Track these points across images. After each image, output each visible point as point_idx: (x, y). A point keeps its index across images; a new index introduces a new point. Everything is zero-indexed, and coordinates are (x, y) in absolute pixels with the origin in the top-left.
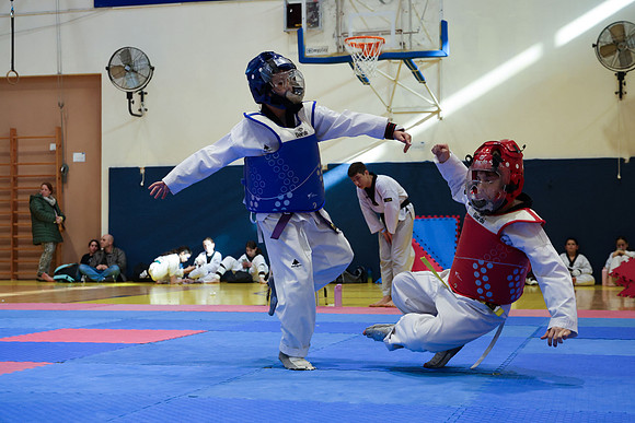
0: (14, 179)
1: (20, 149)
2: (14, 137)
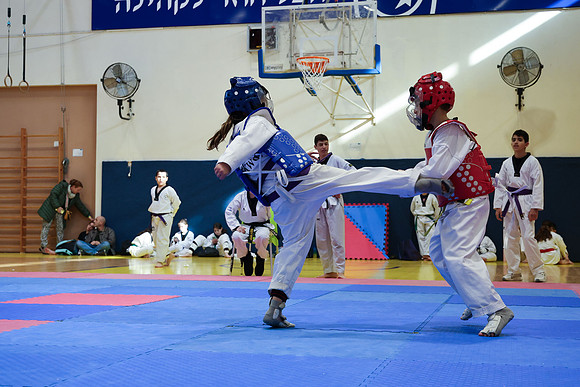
0: (24, 170)
1: (29, 145)
2: (25, 136)
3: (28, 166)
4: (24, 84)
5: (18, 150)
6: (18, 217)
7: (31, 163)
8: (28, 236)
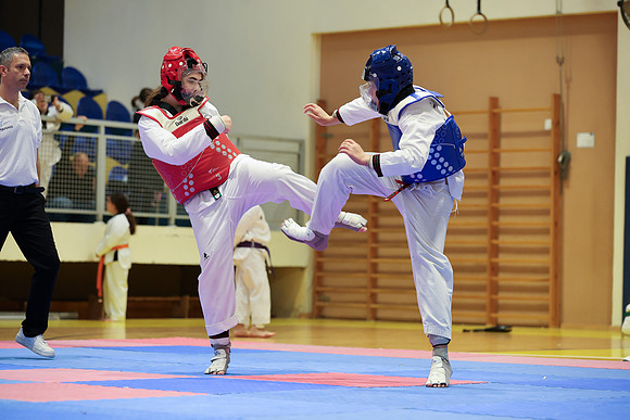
0: (494, 173)
1: (504, 128)
2: (495, 111)
3: (503, 165)
5: (482, 136)
7: (507, 161)
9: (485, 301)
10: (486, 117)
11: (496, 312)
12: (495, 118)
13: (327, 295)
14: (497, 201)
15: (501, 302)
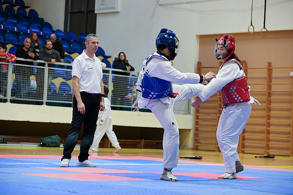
0: (269, 93)
1: (274, 75)
2: (270, 68)
3: (273, 90)
4: (265, 30)
5: (264, 78)
6: (264, 128)
7: (274, 88)
8: (271, 142)
9: (264, 145)
10: (266, 70)
11: (269, 150)
12: (270, 71)
13: (199, 141)
14: (270, 105)
15: (270, 145)
